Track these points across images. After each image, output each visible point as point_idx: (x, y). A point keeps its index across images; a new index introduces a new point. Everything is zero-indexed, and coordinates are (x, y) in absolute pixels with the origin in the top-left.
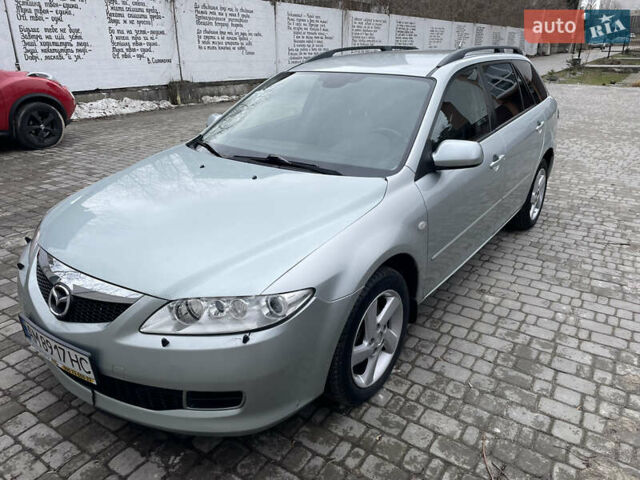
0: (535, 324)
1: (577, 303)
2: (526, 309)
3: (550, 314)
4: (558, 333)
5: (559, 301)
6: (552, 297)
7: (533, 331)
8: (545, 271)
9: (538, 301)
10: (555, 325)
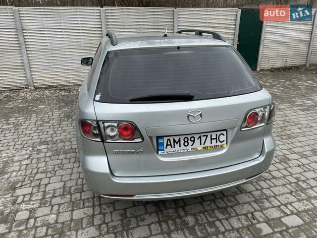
0: (68, 124)
1: (54, 135)
2: (72, 127)
3: (63, 129)
4: (60, 124)
5: (61, 134)
6: (64, 134)
7: (68, 123)
8: (69, 143)
9: (69, 131)
10: (61, 126)
